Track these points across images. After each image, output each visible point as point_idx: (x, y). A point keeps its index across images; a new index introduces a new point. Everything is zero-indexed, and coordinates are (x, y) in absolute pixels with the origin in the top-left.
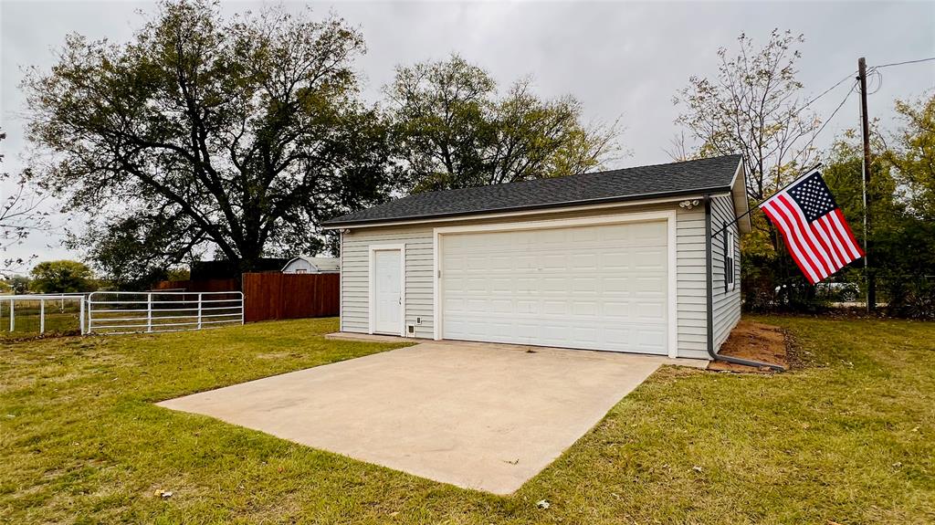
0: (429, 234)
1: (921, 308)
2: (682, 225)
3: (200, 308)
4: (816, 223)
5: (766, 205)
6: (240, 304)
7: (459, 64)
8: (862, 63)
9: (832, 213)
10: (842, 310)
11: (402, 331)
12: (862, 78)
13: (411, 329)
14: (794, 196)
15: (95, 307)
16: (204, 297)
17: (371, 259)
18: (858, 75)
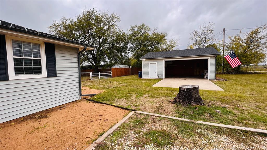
0: (162, 61)
1: (232, 72)
2: (211, 59)
3: (106, 76)
4: (233, 59)
5: (225, 56)
6: (111, 74)
7: (144, 25)
8: (224, 29)
9: (236, 58)
10: (218, 73)
11: (157, 77)
12: (224, 32)
13: (158, 77)
14: (230, 55)
16: (107, 73)
17: (149, 65)
18: (223, 31)
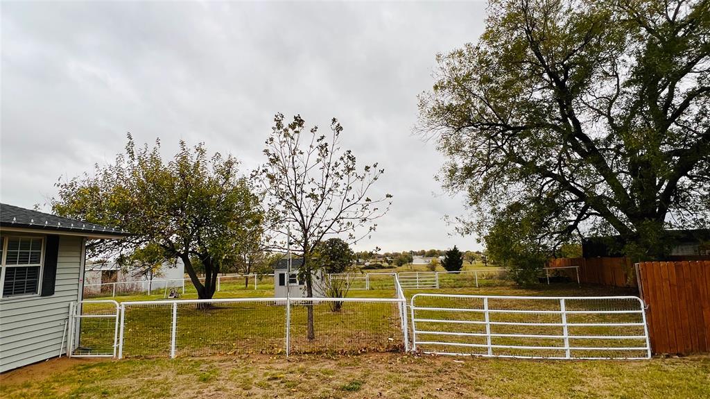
6: (639, 318)
15: (420, 314)
